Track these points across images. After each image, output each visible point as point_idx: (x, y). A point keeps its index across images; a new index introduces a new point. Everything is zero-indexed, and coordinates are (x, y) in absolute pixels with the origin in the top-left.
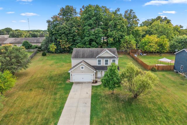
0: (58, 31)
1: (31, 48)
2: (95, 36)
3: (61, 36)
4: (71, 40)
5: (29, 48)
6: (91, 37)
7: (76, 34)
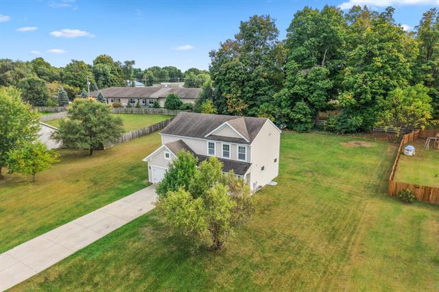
1: (178, 109)
2: (306, 86)
3: (229, 85)
4: (250, 94)
5: (175, 109)
6: (296, 89)
7: (263, 80)
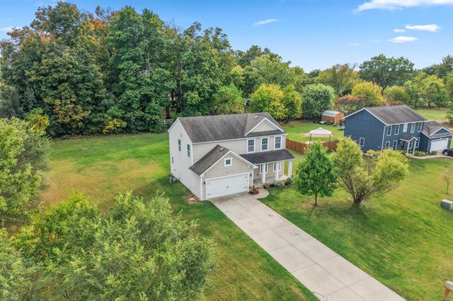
0: (45, 75)
2: (154, 88)
3: (56, 88)
4: (89, 99)
